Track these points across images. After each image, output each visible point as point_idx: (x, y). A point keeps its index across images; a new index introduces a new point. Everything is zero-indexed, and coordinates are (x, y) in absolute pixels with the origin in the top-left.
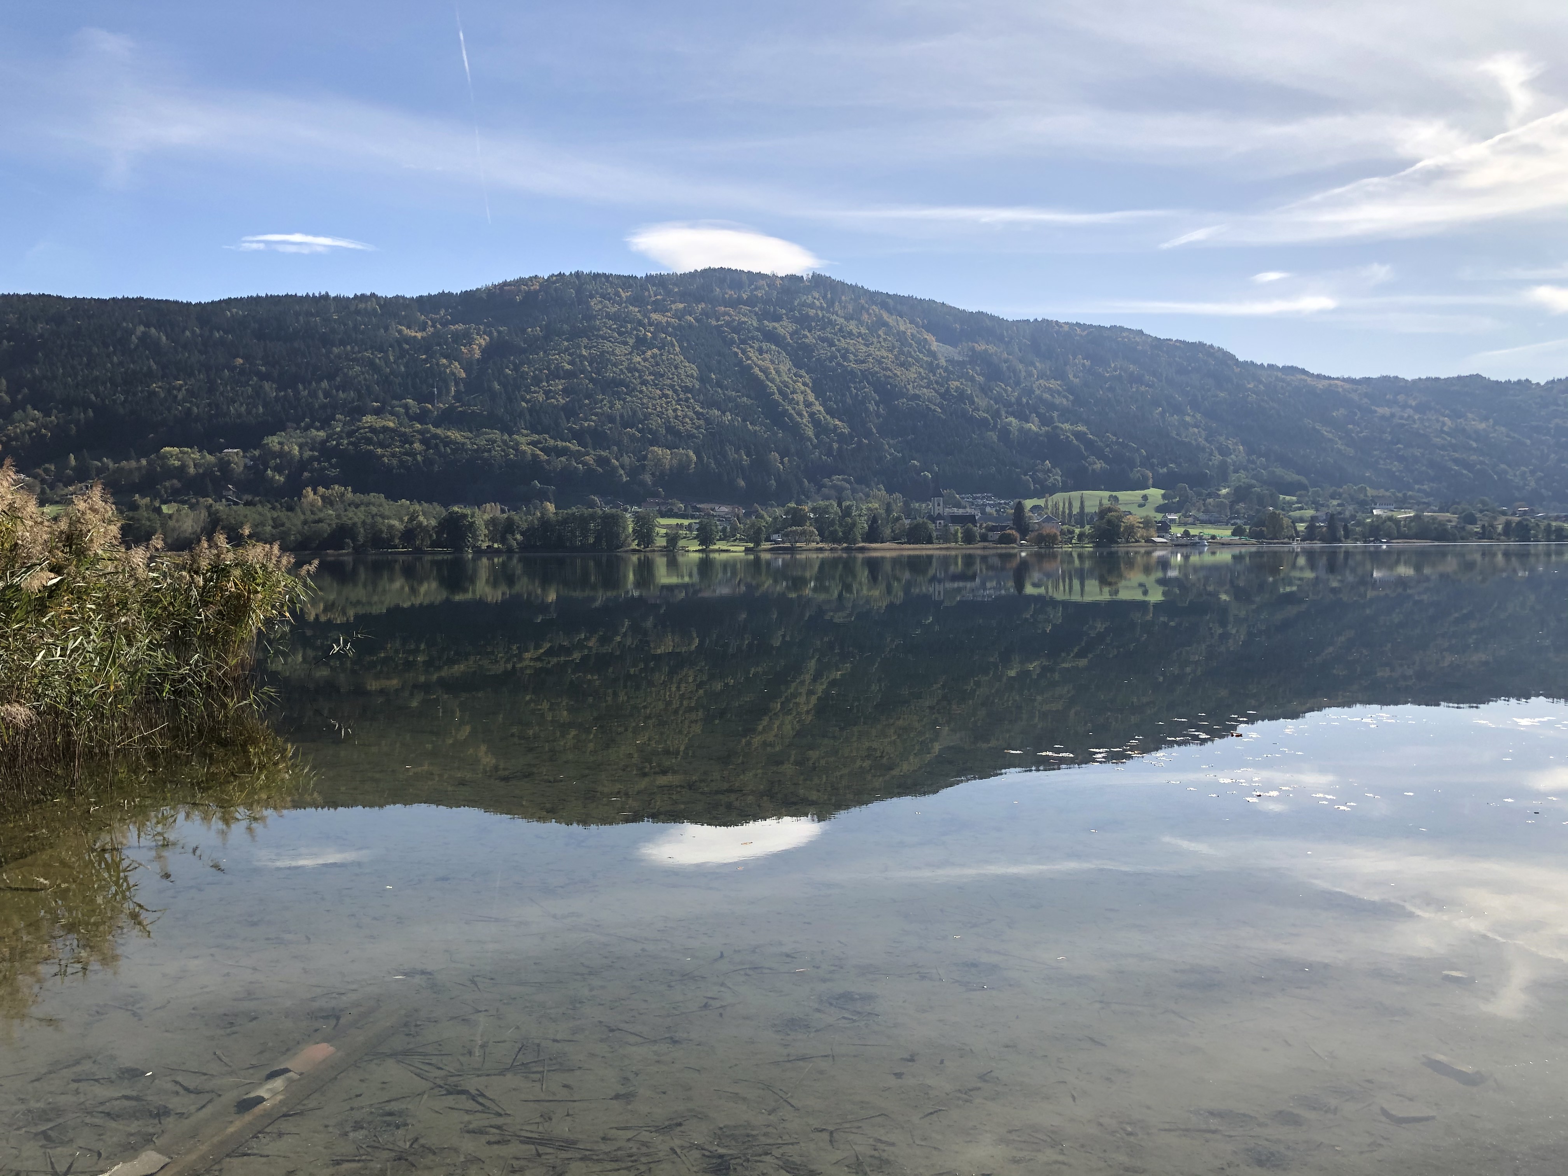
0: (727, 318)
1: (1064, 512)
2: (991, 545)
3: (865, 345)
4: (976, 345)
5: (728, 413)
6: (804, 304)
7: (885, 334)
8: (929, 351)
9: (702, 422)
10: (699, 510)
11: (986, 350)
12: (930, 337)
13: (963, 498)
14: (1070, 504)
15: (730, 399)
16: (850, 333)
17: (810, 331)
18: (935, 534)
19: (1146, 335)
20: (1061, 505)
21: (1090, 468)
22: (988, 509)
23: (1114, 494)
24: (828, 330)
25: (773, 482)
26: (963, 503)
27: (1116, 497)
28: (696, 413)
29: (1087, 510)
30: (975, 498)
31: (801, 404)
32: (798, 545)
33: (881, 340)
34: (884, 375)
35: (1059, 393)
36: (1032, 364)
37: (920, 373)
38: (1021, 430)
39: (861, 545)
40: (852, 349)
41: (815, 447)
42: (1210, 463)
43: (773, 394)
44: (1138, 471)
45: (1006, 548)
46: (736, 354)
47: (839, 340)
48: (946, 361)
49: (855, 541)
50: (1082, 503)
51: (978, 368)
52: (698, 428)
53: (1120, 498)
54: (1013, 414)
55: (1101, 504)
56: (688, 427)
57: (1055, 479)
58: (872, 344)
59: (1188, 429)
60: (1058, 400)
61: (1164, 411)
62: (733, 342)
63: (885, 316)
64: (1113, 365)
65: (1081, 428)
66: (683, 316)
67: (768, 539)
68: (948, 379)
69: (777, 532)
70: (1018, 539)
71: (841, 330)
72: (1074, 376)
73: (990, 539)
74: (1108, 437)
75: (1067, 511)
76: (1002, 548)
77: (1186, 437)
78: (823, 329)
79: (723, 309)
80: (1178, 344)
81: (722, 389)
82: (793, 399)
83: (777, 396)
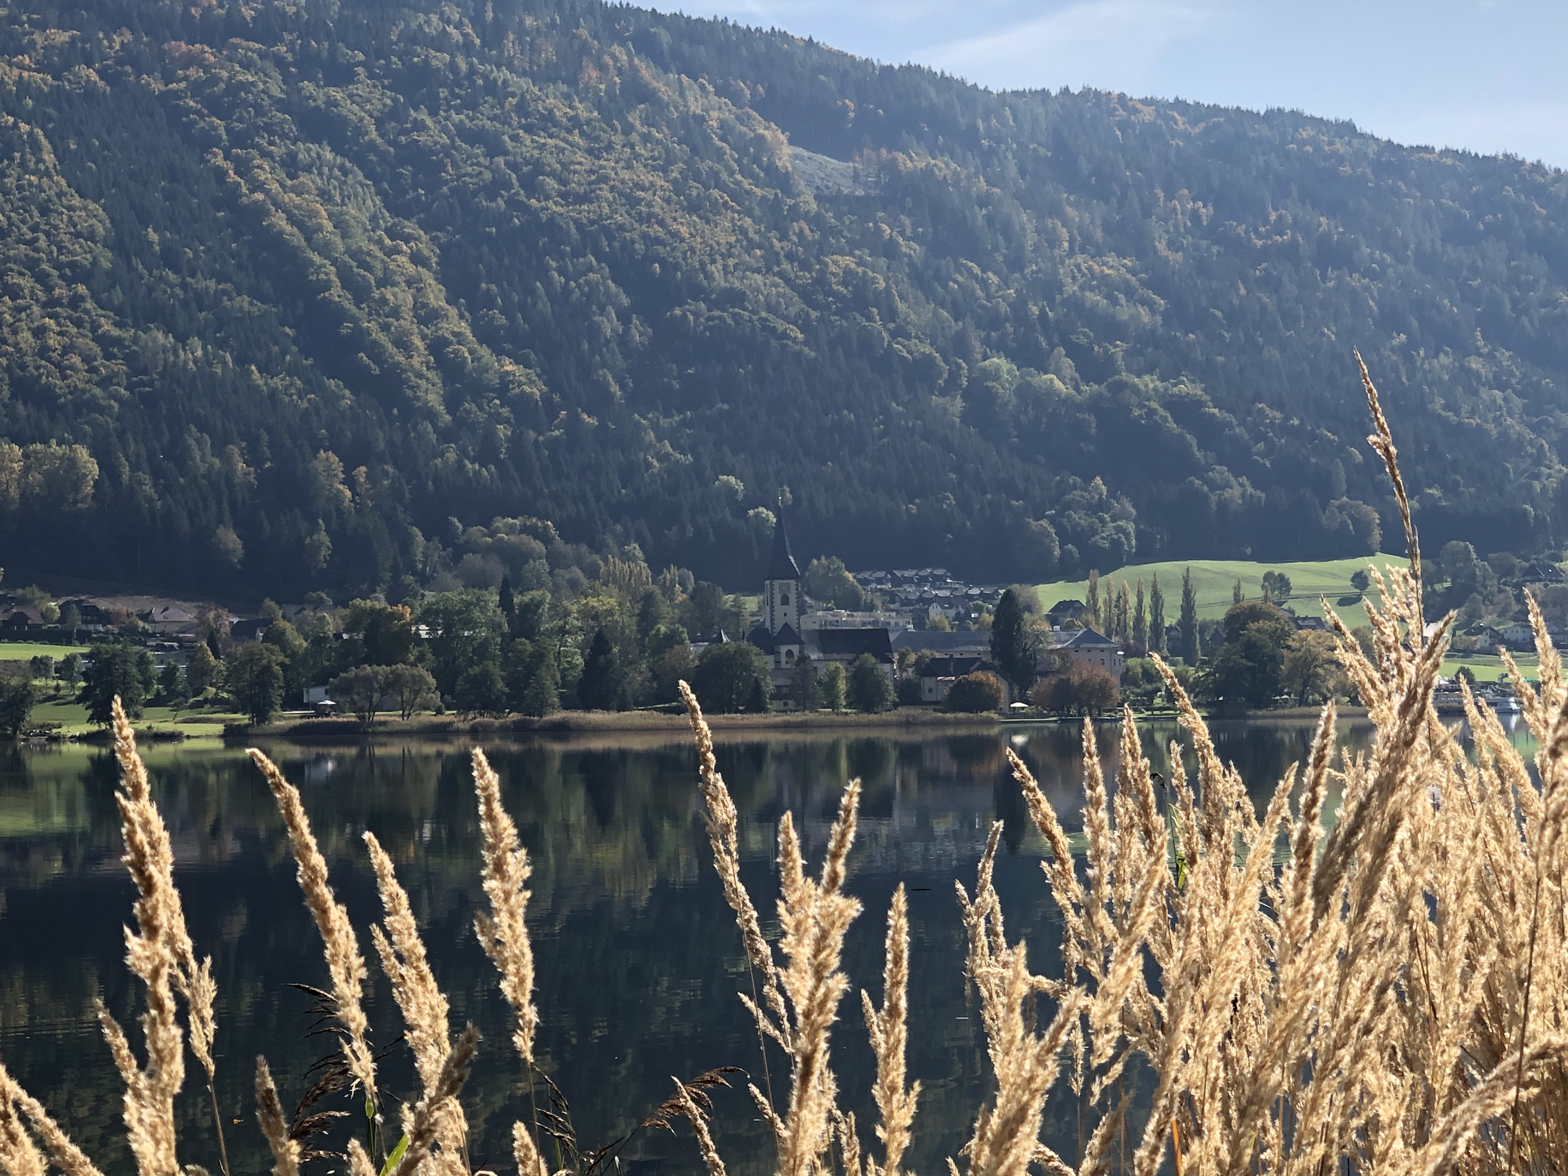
0: (194, 73)
1: (1139, 619)
2: (932, 715)
3: (590, 152)
4: (901, 157)
5: (195, 342)
6: (414, 38)
7: (647, 121)
8: (771, 170)
9: (119, 367)
10: (105, 617)
11: (928, 172)
12: (772, 133)
13: (864, 582)
14: (1157, 598)
15: (201, 300)
16: (549, 118)
17: (433, 113)
18: (769, 685)
19: (1362, 135)
20: (1133, 600)
21: (1213, 498)
22: (935, 613)
23: (1277, 568)
24: (485, 109)
25: (323, 537)
26: (866, 595)
27: (1281, 577)
28: (103, 340)
29: (1201, 615)
30: (898, 582)
31: (407, 314)
32: (380, 716)
33: (635, 137)
34: (645, 236)
35: (1130, 292)
36: (1055, 210)
37: (743, 231)
38: (1024, 391)
39: (559, 715)
40: (551, 161)
41: (446, 435)
42: (1537, 485)
43: (327, 286)
44: (1341, 508)
45: (969, 723)
46: (221, 174)
47: (515, 138)
48: (818, 198)
49: (541, 708)
50: (1188, 595)
51: (907, 222)
52: (105, 382)
53: (1293, 582)
54: (1001, 347)
55: (1237, 598)
56: (78, 379)
57: (1119, 530)
58: (609, 148)
59: (1475, 393)
60: (1124, 312)
61: (1412, 344)
62: (209, 141)
63: (646, 72)
64: (1273, 217)
65: (1186, 387)
66: (68, 67)
67: (293, 701)
68: (822, 249)
69: (320, 680)
70: (1004, 695)
71: (522, 109)
72: (1171, 244)
73: (927, 697)
74: (1261, 411)
75: (1148, 618)
76: (957, 723)
77: (1473, 413)
78: (471, 104)
79: (183, 46)
80: (1449, 161)
81: (177, 271)
82: (384, 301)
83: (336, 293)
